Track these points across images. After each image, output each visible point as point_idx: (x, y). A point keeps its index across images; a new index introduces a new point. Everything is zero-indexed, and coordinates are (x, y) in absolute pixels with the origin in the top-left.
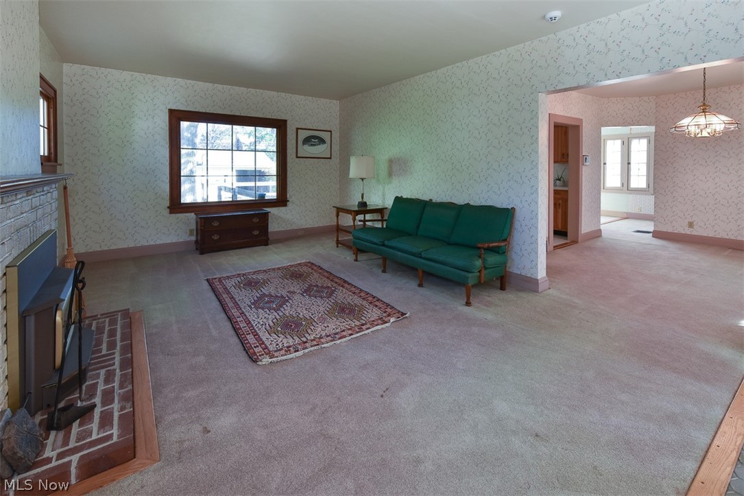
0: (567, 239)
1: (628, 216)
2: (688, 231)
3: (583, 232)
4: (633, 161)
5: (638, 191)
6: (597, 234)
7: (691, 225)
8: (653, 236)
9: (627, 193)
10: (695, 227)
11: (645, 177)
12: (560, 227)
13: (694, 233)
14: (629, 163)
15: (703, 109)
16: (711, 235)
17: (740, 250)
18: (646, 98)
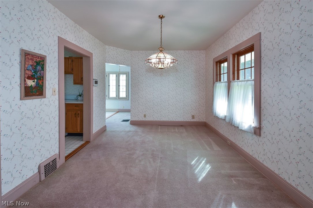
0: (82, 140)
1: (119, 111)
2: (144, 119)
3: (94, 132)
4: (121, 85)
5: (123, 99)
6: (104, 130)
7: (145, 116)
8: (131, 124)
9: (118, 100)
10: (146, 117)
11: (125, 92)
12: (79, 131)
13: (146, 120)
14: (119, 86)
15: (160, 50)
16: (152, 120)
17: (162, 126)
18: (127, 51)
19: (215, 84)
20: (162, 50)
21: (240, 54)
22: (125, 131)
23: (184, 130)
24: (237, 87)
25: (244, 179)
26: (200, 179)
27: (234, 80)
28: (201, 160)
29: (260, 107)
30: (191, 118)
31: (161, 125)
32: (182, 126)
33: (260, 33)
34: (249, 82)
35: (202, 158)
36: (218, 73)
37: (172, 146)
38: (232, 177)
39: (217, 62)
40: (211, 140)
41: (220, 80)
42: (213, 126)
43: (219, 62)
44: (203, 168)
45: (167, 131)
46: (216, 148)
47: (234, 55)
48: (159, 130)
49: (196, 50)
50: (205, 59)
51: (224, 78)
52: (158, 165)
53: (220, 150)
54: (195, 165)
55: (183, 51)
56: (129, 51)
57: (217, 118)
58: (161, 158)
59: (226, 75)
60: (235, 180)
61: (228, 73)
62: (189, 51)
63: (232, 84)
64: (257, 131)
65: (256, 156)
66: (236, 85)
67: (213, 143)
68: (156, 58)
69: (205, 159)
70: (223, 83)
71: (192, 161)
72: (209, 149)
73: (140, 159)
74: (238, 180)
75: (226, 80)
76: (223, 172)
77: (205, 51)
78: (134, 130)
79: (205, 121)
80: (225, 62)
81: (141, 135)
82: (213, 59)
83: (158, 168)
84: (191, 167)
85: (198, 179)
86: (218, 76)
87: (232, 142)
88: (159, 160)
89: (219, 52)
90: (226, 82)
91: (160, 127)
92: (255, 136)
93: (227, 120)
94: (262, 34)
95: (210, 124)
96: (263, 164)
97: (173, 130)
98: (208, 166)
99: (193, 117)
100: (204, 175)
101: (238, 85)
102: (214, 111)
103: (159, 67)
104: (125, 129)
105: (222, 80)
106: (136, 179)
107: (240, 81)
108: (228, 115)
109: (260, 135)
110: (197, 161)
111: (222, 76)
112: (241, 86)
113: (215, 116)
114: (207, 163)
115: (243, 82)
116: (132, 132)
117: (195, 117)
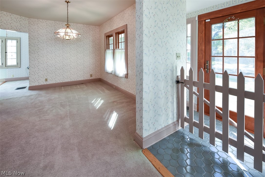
1: (7, 81)
2: (45, 83)
5: (12, 66)
7: (46, 80)
9: (5, 69)
10: (48, 81)
13: (48, 83)
14: (6, 52)
15: (67, 26)
16: (54, 83)
17: (65, 86)
18: (23, 18)
19: (106, 51)
20: (68, 26)
21: (119, 33)
22: (26, 96)
23: (85, 86)
24: (118, 53)
25: (120, 101)
26: (97, 108)
27: (116, 48)
28: (98, 99)
29: (127, 63)
30: (90, 76)
31: (63, 86)
32: (82, 84)
33: (127, 24)
34: (123, 50)
35: (98, 98)
36: (108, 44)
37: (77, 97)
38: (114, 102)
39: (107, 36)
40: (104, 88)
41: (109, 49)
42: (105, 79)
43: (108, 37)
44: (99, 103)
45: (70, 89)
46: (107, 91)
47: (116, 33)
48: (63, 89)
49: (93, 25)
50: (99, 32)
51: (111, 47)
52: (68, 109)
53: (109, 92)
54: (94, 102)
55: (82, 25)
56: (26, 18)
57: (107, 73)
58: (69, 105)
59: (112, 45)
60: (115, 103)
61: (113, 44)
62: (87, 25)
63: (115, 51)
64: (127, 76)
65: (126, 90)
66: (117, 51)
67: (105, 89)
68: (65, 33)
69: (100, 98)
70: (111, 50)
71: (92, 101)
72: (102, 93)
73: (51, 110)
74: (117, 102)
75: (112, 48)
76: (110, 101)
77: (99, 27)
78: (36, 94)
79: (100, 78)
80: (112, 37)
81: (46, 96)
82: (105, 34)
83: (68, 111)
84: (92, 104)
85: (96, 108)
86: (108, 46)
87: (116, 86)
88: (68, 106)
89: (108, 29)
90: (112, 50)
91: (62, 87)
92: (126, 79)
93: (113, 73)
94: (128, 25)
95: (103, 79)
96: (129, 92)
97: (75, 88)
98: (102, 101)
99: (91, 76)
100: (99, 105)
101: (118, 52)
102: (106, 69)
103: (66, 39)
104: (24, 95)
105: (110, 49)
106: (52, 120)
107: (119, 49)
108: (113, 70)
109: (128, 78)
110: (95, 101)
111: (110, 45)
112: (119, 52)
113: (106, 72)
114: (101, 100)
115: (120, 50)
116: (34, 96)
117: (93, 75)
